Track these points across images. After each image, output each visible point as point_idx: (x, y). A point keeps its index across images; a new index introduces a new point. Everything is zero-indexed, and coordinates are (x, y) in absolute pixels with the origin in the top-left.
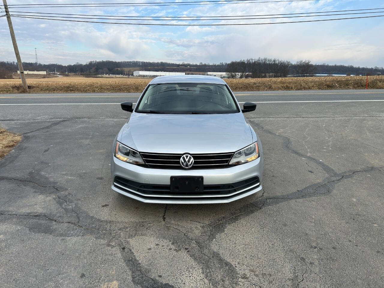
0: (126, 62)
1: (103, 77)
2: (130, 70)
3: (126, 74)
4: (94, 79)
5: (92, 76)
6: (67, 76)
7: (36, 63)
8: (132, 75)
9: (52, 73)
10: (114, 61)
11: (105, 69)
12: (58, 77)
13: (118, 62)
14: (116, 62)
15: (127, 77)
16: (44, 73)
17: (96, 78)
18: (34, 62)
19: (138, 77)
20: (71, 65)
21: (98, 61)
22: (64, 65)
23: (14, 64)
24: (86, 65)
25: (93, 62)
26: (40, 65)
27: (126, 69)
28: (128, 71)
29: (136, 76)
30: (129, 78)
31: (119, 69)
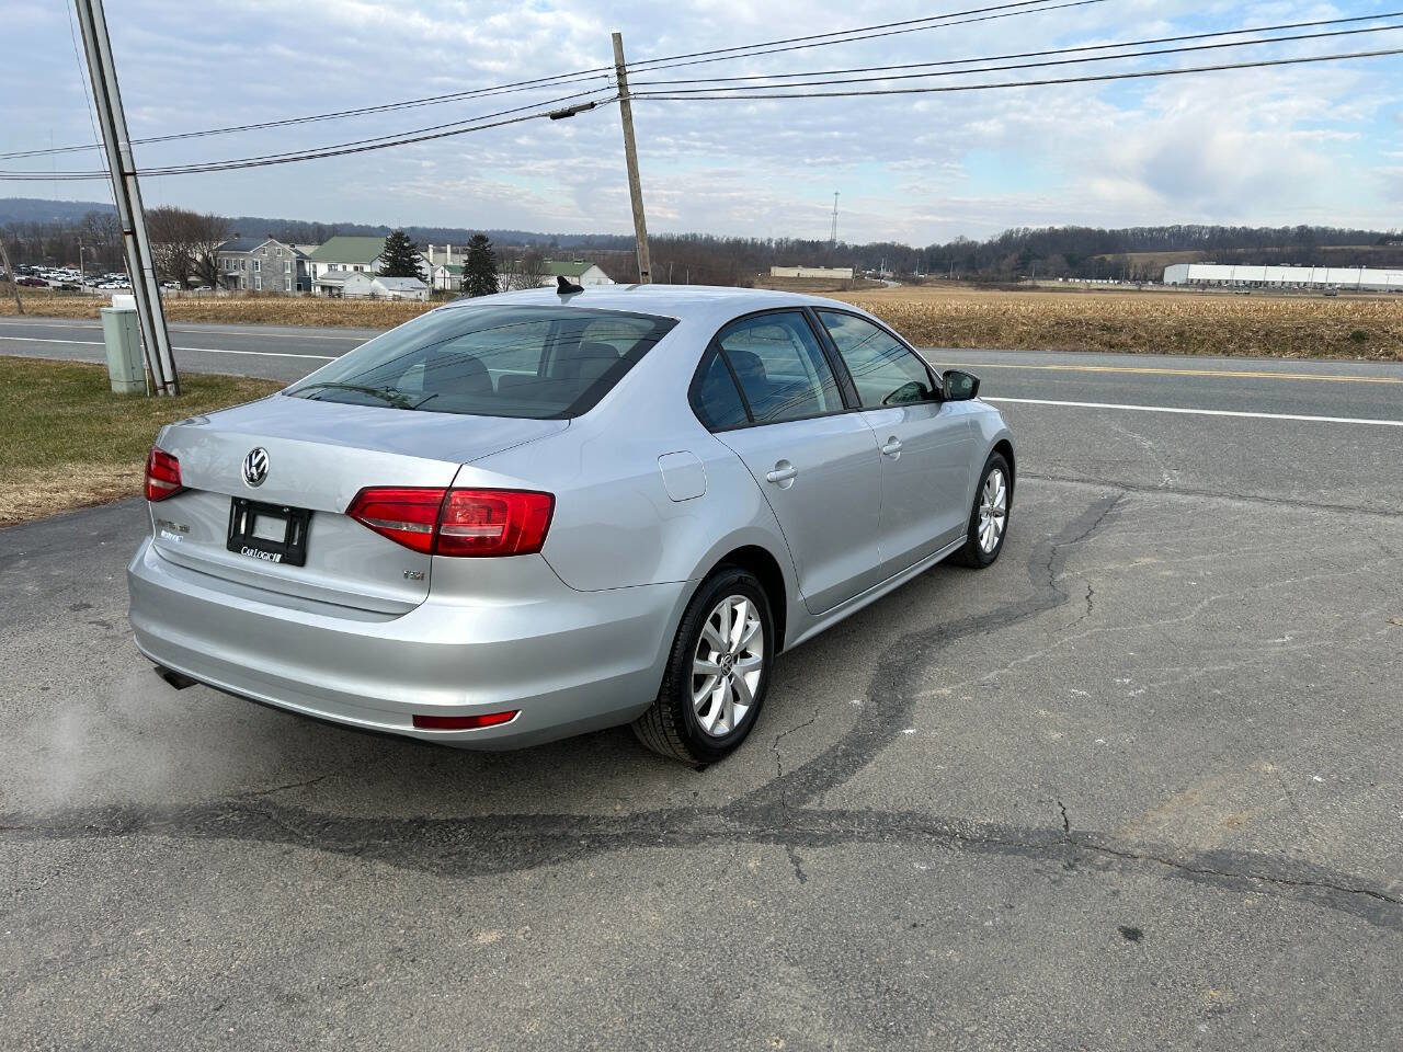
0: (1142, 230)
1: (1038, 287)
2: (1152, 262)
3: (1132, 277)
4: (1004, 294)
5: (999, 284)
6: (917, 282)
7: (832, 243)
8: (1159, 280)
9: (870, 275)
10: (1094, 227)
11: (1057, 259)
12: (887, 286)
13: (1112, 232)
14: (1101, 232)
15: (1131, 288)
16: (847, 273)
17: (1012, 290)
18: (827, 240)
19: (1180, 290)
20: (938, 247)
21: (1034, 227)
22: (914, 247)
23: (769, 247)
24: (991, 243)
25: (1018, 231)
26: (843, 247)
27: (1137, 259)
28: (1145, 267)
29: (1174, 284)
30: (1140, 291)
31: (1109, 257)
